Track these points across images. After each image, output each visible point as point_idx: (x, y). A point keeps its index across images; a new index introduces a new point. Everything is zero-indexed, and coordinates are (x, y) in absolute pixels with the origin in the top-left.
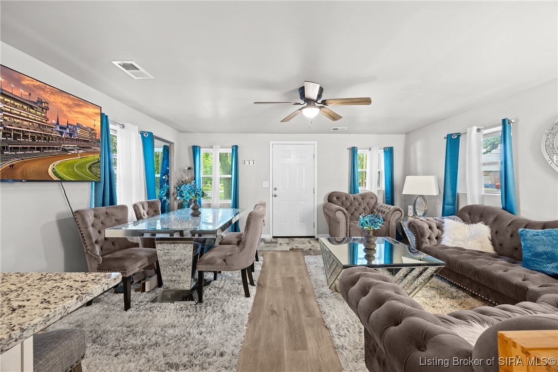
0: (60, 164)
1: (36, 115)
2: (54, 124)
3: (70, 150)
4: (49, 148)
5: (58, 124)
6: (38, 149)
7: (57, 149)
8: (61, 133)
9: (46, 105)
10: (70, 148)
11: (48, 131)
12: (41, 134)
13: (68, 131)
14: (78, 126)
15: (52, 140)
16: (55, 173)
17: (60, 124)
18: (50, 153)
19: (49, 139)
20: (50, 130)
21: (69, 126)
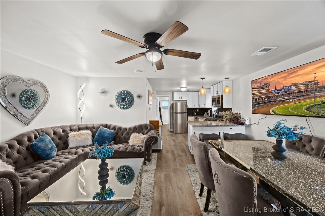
0: (277, 108)
1: (264, 90)
2: (273, 91)
3: (285, 100)
4: (270, 102)
5: (276, 89)
6: (264, 103)
7: (275, 101)
8: (278, 93)
9: (269, 84)
10: (285, 99)
11: (270, 95)
12: (266, 97)
13: (283, 90)
14: (293, 85)
15: (272, 98)
16: (274, 112)
17: (277, 89)
18: (271, 104)
19: (270, 98)
20: (271, 94)
21: (285, 88)
